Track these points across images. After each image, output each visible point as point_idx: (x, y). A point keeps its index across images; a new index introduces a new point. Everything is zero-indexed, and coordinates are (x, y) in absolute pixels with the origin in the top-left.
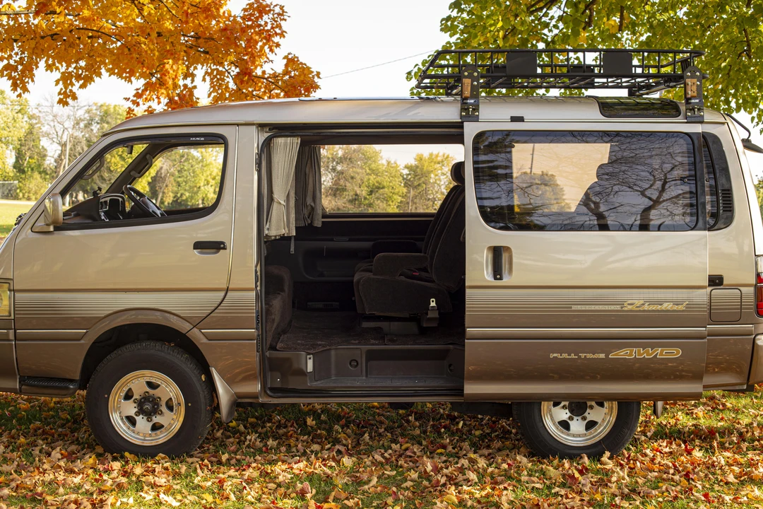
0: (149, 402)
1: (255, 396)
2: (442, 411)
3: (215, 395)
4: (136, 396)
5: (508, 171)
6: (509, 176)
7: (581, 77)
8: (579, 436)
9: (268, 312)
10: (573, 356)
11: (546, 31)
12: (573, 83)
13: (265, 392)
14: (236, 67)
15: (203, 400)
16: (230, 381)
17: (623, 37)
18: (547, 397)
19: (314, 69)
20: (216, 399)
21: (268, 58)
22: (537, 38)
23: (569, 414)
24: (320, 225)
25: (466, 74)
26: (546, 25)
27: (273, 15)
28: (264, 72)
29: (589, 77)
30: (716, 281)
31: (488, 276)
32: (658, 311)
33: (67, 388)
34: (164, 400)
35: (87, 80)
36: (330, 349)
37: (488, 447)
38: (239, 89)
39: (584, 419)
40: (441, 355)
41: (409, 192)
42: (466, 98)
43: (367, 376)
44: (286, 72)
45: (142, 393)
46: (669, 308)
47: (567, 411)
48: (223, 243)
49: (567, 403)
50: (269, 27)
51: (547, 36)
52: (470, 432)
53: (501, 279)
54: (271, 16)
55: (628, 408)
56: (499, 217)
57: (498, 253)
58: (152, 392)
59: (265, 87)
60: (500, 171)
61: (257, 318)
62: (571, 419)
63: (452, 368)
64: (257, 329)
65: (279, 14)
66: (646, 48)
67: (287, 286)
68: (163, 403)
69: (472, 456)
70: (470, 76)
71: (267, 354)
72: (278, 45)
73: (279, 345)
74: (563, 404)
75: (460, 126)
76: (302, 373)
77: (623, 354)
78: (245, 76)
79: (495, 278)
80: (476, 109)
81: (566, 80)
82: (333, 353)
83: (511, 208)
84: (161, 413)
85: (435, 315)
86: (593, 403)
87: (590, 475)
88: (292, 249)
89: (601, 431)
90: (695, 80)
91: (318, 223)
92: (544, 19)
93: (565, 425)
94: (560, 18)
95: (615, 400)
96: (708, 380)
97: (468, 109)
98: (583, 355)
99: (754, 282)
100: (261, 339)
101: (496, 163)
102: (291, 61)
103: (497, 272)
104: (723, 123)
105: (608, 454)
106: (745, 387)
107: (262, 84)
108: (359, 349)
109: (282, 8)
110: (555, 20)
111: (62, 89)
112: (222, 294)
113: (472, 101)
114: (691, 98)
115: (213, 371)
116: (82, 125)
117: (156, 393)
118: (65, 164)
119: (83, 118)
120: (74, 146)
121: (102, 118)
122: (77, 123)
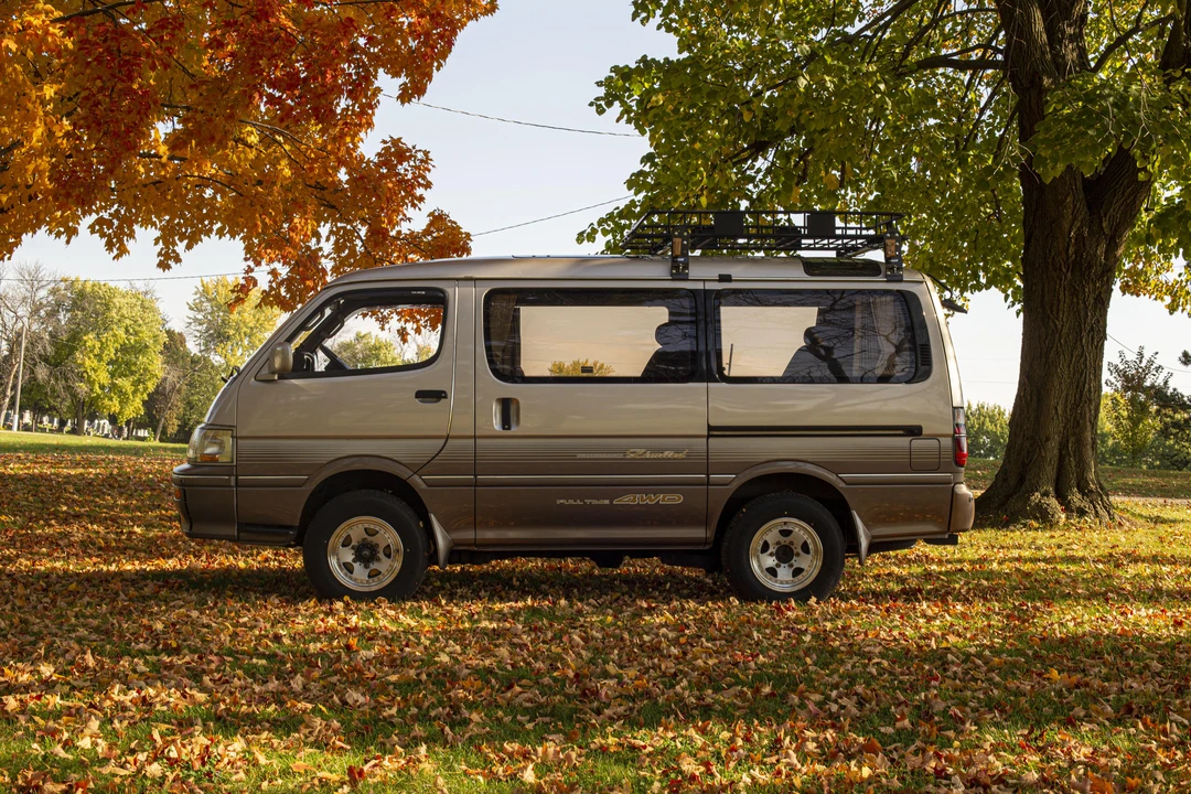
0: (367, 548)
1: (471, 544)
3: (432, 542)
4: (354, 543)
7: (788, 238)
8: (787, 582)
11: (750, 186)
12: (779, 245)
15: (420, 545)
16: (447, 528)
17: (846, 194)
19: (465, 229)
20: (432, 547)
21: (405, 215)
22: (739, 194)
23: (776, 562)
25: (677, 233)
26: (752, 179)
27: (415, 161)
28: (399, 233)
29: (795, 238)
30: (915, 431)
33: (288, 534)
34: (382, 547)
35: (193, 241)
38: (368, 253)
39: (791, 566)
42: (677, 257)
44: (428, 233)
45: (360, 540)
47: (774, 558)
48: (444, 392)
49: (774, 551)
50: (410, 176)
51: (752, 193)
53: (509, 429)
54: (412, 163)
55: (834, 555)
58: (370, 538)
62: (778, 566)
65: (422, 161)
66: (875, 210)
68: (381, 550)
70: (680, 236)
72: (422, 198)
74: (770, 551)
78: (378, 236)
80: (687, 267)
81: (773, 241)
84: (379, 560)
86: (800, 550)
89: (808, 577)
90: (894, 241)
92: (748, 172)
93: (772, 572)
94: (769, 170)
97: (678, 268)
98: (588, 501)
99: (951, 433)
102: (438, 219)
104: (922, 282)
105: (814, 599)
106: (946, 536)
109: (426, 153)
110: (762, 174)
111: (162, 249)
112: (443, 441)
113: (682, 260)
114: (890, 258)
115: (433, 517)
116: (42, 313)
117: (374, 539)
118: (17, 372)
119: (45, 302)
120: (32, 344)
121: (74, 303)
122: (35, 312)
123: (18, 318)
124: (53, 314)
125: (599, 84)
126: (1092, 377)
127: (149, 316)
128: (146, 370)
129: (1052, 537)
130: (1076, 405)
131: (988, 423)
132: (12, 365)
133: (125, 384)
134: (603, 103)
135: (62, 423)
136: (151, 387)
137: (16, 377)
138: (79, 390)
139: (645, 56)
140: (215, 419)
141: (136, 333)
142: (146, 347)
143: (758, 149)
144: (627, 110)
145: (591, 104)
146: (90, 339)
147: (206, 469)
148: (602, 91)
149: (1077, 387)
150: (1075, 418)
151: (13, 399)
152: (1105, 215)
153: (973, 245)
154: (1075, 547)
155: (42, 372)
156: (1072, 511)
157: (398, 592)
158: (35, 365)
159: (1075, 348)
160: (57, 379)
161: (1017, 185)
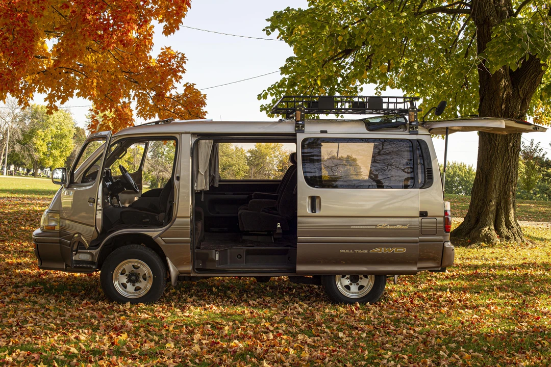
0: (134, 275)
1: (188, 273)
2: (284, 285)
3: (168, 272)
4: (127, 273)
5: (319, 158)
6: (319, 161)
8: (355, 293)
9: (196, 229)
10: (351, 252)
11: (343, 71)
13: (194, 271)
14: (154, 91)
15: (162, 274)
16: (176, 264)
18: (339, 273)
19: (203, 93)
20: (168, 274)
21: (173, 86)
22: (337, 74)
23: (350, 282)
24: (218, 186)
25: (298, 109)
26: (344, 67)
27: (177, 59)
28: (171, 95)
29: (362, 110)
30: (423, 214)
31: (308, 211)
32: (394, 229)
33: (91, 268)
34: (142, 274)
35: (64, 100)
36: (227, 249)
37: (309, 300)
38: (155, 105)
39: (358, 284)
40: (284, 253)
41: (251, 169)
42: (298, 121)
43: (246, 263)
44: (185, 95)
45: (130, 271)
46: (400, 227)
47: (349, 280)
49: (349, 276)
50: (175, 67)
51: (344, 74)
52: (299, 294)
53: (315, 212)
54: (176, 60)
55: (380, 279)
56: (314, 181)
57: (313, 199)
58: (135, 270)
59: (172, 104)
60: (315, 158)
61: (191, 232)
62: (351, 284)
63: (290, 259)
64: (191, 237)
65: (181, 58)
67: (203, 218)
68: (141, 276)
69: (301, 303)
70: (300, 110)
71: (196, 251)
72: (181, 77)
73: (202, 247)
74: (346, 277)
75: (295, 135)
76: (214, 261)
77: (377, 251)
78: (160, 96)
79: (312, 212)
80: (303, 126)
82: (229, 251)
83: (321, 177)
84: (140, 282)
85: (281, 231)
86: (362, 276)
87: (360, 310)
88: (202, 199)
89: (367, 290)
90: (413, 113)
91: (217, 185)
92: (342, 64)
93: (348, 287)
94: (352, 64)
95: (373, 274)
96: (420, 265)
97: (299, 126)
98: (356, 251)
99: (443, 215)
100: (192, 243)
101: (313, 154)
102: (189, 88)
103: (313, 209)
106: (440, 269)
107: (170, 102)
108: (241, 249)
109: (183, 55)
110: (349, 65)
113: (301, 123)
114: (412, 122)
115: (168, 259)
116: (18, 120)
117: (138, 271)
118: (6, 148)
119: (19, 115)
120: (13, 134)
121: (32, 116)
122: (14, 118)
123: (6, 122)
124: (22, 120)
125: (268, 20)
126: (513, 169)
127: (67, 121)
128: (66, 146)
129: (493, 253)
130: (505, 184)
131: (458, 171)
132: (4, 145)
133: (56, 153)
134: (269, 29)
135: (28, 171)
136: (68, 155)
137: (5, 150)
138: (35, 156)
139: (289, 7)
140: (52, 208)
141: (61, 129)
142: (66, 135)
143: (347, 53)
144: (282, 33)
145: (264, 30)
146: (40, 132)
147: (48, 234)
148: (269, 24)
149: (506, 175)
150: (505, 190)
151: (4, 160)
152: (521, 89)
153: (454, 100)
154: (504, 258)
155: (18, 148)
156: (503, 238)
157: (150, 298)
158: (14, 144)
159: (505, 155)
160: (24, 151)
161: (476, 72)
